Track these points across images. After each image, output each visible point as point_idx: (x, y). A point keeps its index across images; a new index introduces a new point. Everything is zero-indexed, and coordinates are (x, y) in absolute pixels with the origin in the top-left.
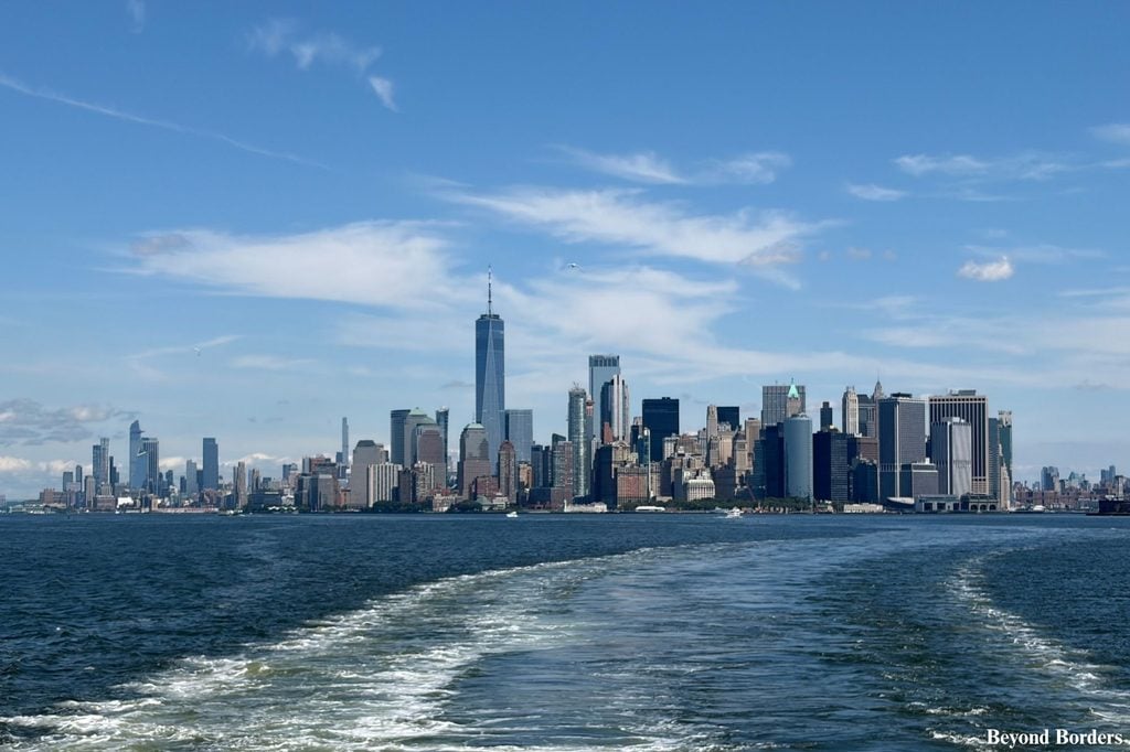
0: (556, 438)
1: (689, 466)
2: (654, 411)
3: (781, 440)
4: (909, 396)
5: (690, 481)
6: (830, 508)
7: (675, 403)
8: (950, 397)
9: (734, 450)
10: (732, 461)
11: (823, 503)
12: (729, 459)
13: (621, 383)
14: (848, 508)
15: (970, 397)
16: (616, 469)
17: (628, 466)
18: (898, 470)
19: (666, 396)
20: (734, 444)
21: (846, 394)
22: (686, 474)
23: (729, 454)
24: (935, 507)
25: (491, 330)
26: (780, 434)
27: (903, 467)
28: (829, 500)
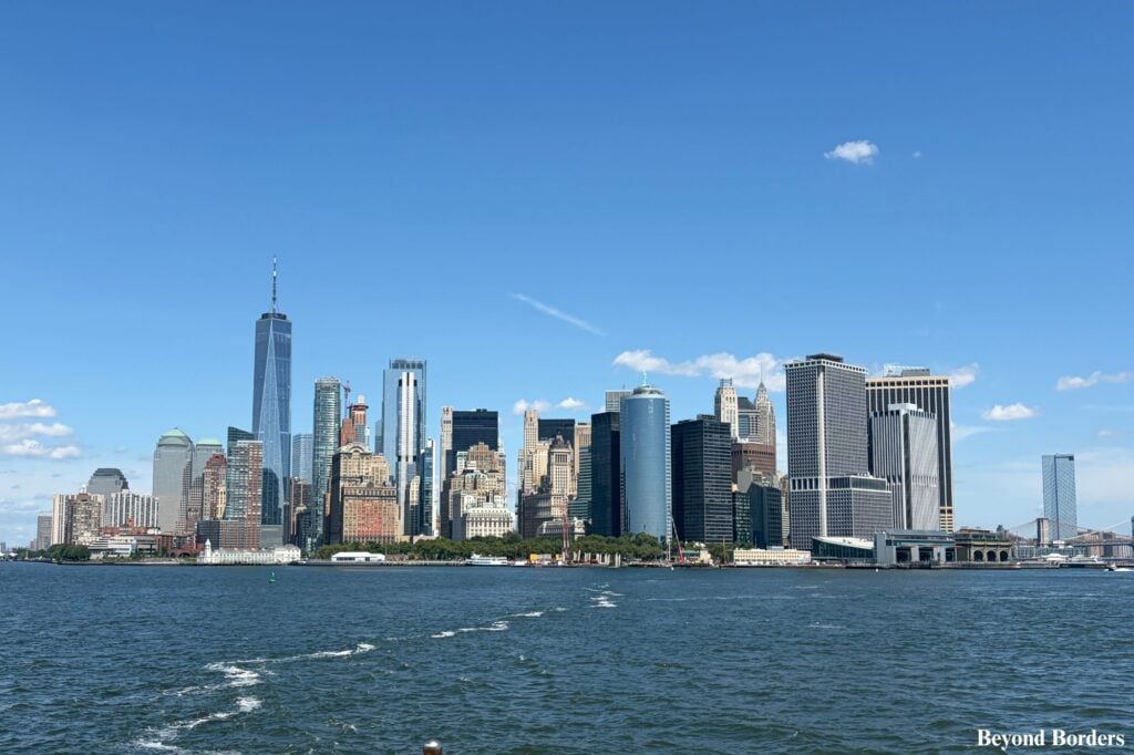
0: (234, 434)
1: (475, 488)
2: (467, 427)
3: (616, 436)
4: (838, 360)
5: (471, 511)
6: (705, 556)
7: (493, 417)
8: (889, 380)
9: (549, 465)
10: (546, 482)
11: (691, 547)
12: (542, 478)
13: (412, 383)
14: (743, 556)
15: (922, 379)
16: (343, 488)
17: (364, 484)
18: (823, 488)
19: (482, 408)
20: (550, 454)
21: (719, 391)
22: (468, 499)
23: (544, 471)
24: (915, 556)
25: (271, 332)
26: (614, 426)
27: (834, 483)
28: (703, 541)
